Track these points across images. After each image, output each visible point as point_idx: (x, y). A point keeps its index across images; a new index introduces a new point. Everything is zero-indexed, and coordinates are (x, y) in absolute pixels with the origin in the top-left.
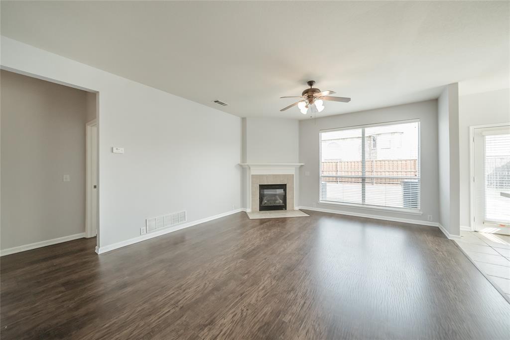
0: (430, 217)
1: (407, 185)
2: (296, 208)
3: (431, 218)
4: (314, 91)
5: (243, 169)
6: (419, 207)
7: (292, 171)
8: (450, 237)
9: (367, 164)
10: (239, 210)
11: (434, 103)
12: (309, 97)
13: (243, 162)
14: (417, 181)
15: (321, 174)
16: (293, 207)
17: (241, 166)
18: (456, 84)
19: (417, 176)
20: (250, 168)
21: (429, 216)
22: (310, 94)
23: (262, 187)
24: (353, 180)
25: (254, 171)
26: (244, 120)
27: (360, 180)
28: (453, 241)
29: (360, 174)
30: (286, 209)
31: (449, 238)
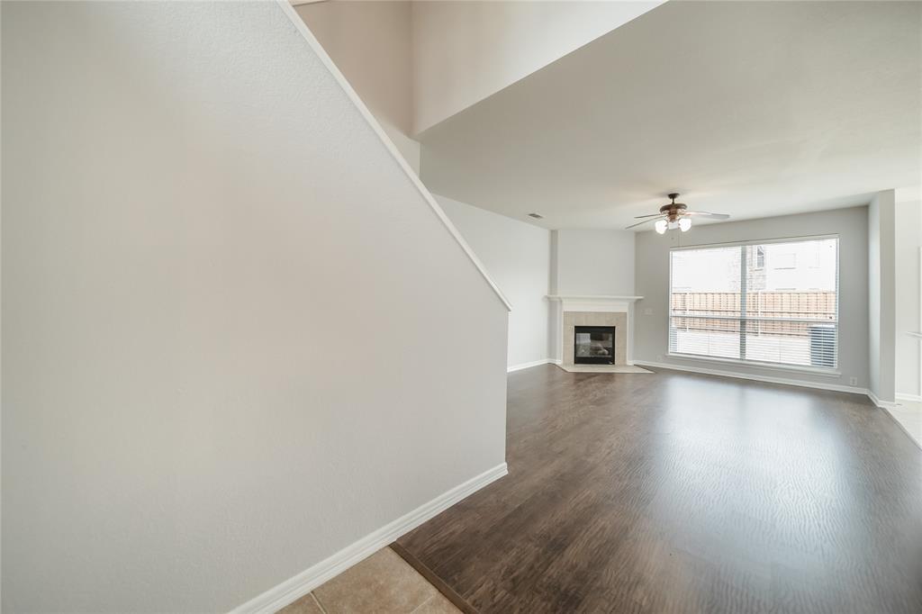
0: (854, 380)
1: (815, 333)
2: (630, 362)
3: (856, 382)
4: (678, 206)
5: (552, 304)
6: (836, 365)
7: (624, 308)
8: (880, 404)
9: (749, 299)
10: (545, 361)
11: (862, 210)
12: (670, 214)
13: (551, 294)
14: (833, 326)
15: (672, 313)
16: (625, 360)
17: (549, 298)
18: (892, 191)
19: (834, 318)
20: (561, 301)
21: (851, 378)
22: (672, 210)
23: (579, 329)
24: (718, 325)
25: (569, 307)
26: (554, 233)
27: (738, 324)
28: (883, 409)
29: (738, 315)
30: (614, 364)
31: (879, 406)
